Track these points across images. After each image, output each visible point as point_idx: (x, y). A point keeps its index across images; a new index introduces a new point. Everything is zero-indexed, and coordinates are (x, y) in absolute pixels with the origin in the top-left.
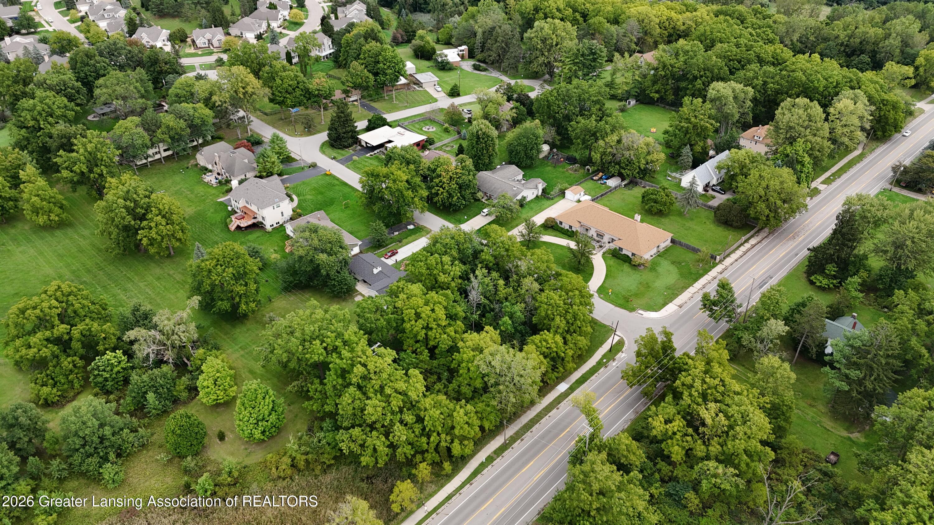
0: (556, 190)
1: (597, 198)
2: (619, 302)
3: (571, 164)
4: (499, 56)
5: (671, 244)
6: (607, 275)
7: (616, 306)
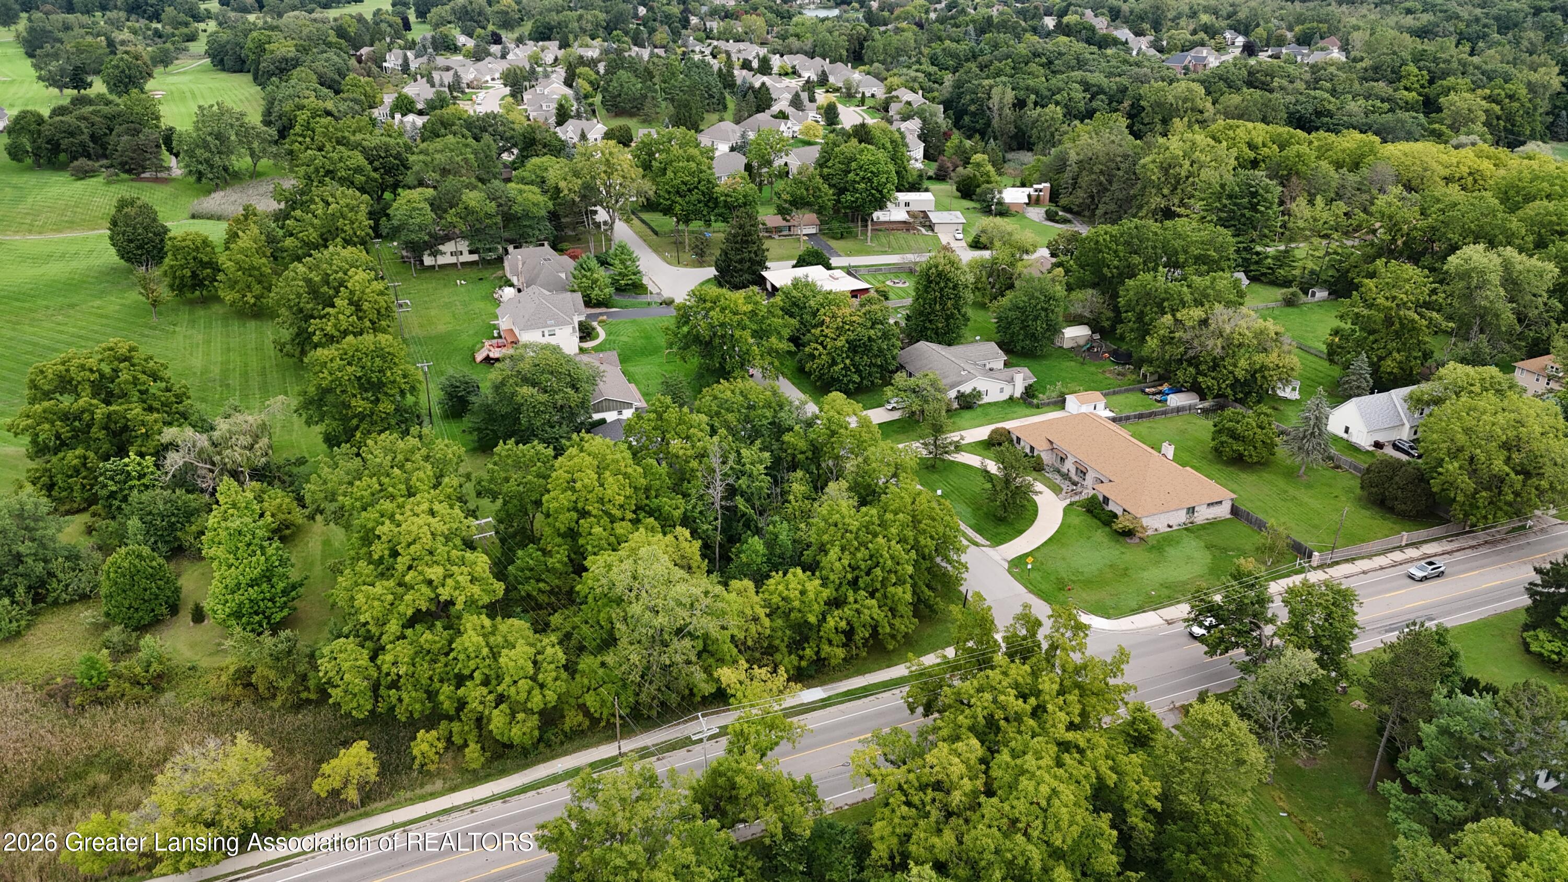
0: (1051, 393)
1: (1128, 418)
2: (1044, 586)
3: (1118, 364)
4: (1092, 197)
5: (1229, 516)
6: (1050, 539)
7: (1031, 592)
